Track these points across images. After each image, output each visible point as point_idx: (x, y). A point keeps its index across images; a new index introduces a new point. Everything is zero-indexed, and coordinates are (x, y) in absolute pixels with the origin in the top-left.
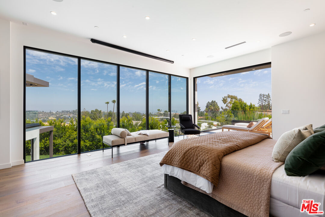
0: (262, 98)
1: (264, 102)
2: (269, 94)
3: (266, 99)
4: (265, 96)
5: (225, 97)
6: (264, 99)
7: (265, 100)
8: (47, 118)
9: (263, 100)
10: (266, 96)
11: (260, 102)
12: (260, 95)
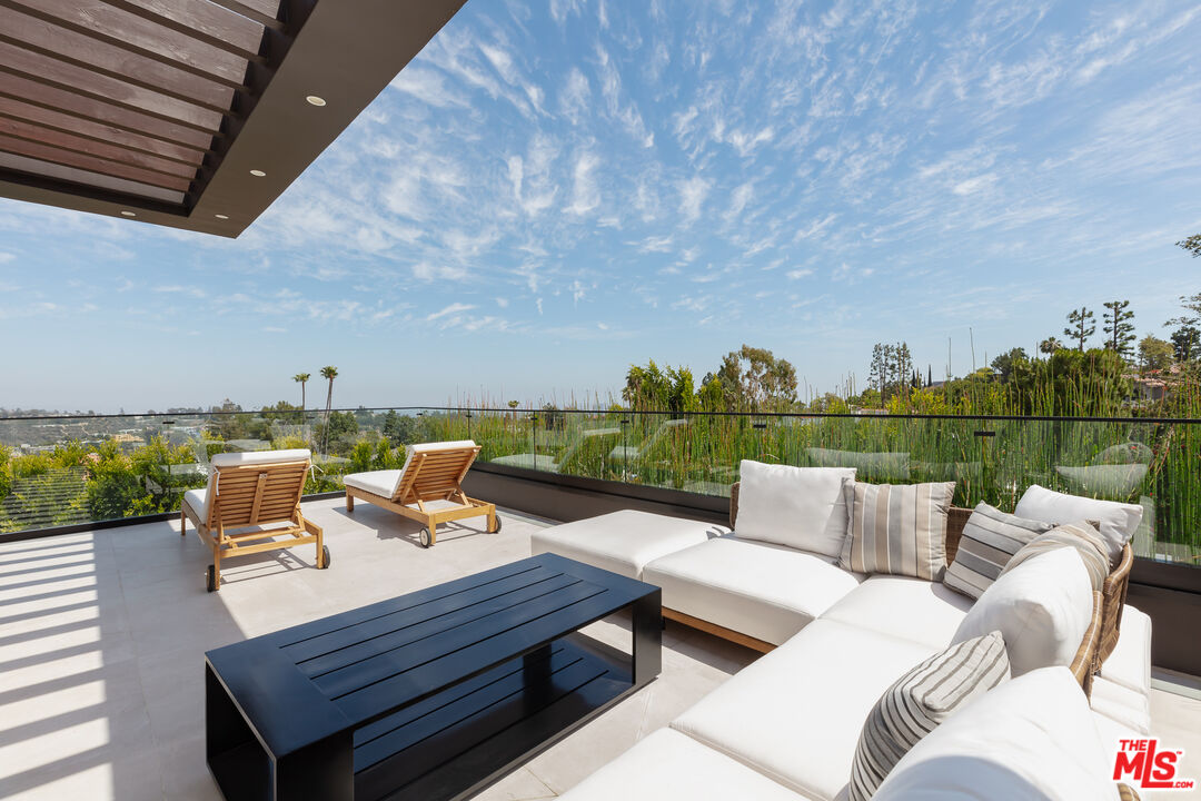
0: (883, 358)
1: (890, 371)
2: (905, 346)
3: (896, 362)
4: (892, 354)
5: (731, 355)
6: (890, 362)
7: (893, 367)
8: (107, 438)
9: (887, 364)
10: (895, 353)
11: (874, 372)
12: (877, 348)
